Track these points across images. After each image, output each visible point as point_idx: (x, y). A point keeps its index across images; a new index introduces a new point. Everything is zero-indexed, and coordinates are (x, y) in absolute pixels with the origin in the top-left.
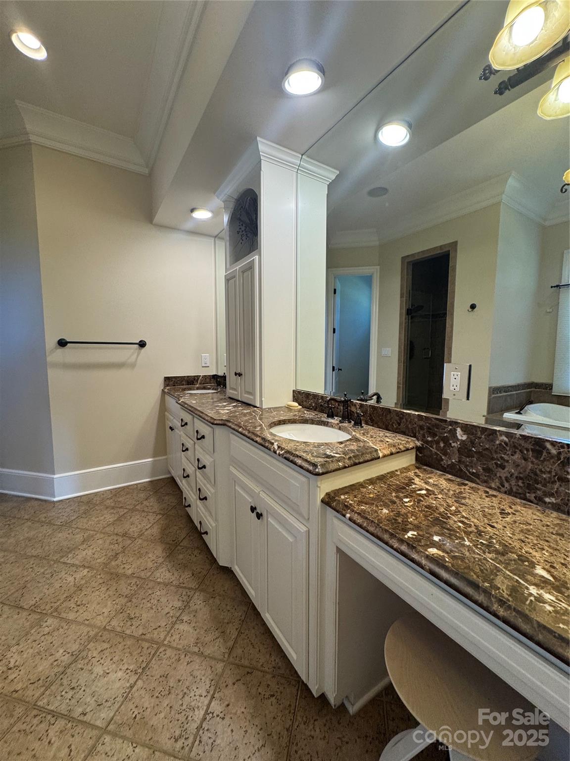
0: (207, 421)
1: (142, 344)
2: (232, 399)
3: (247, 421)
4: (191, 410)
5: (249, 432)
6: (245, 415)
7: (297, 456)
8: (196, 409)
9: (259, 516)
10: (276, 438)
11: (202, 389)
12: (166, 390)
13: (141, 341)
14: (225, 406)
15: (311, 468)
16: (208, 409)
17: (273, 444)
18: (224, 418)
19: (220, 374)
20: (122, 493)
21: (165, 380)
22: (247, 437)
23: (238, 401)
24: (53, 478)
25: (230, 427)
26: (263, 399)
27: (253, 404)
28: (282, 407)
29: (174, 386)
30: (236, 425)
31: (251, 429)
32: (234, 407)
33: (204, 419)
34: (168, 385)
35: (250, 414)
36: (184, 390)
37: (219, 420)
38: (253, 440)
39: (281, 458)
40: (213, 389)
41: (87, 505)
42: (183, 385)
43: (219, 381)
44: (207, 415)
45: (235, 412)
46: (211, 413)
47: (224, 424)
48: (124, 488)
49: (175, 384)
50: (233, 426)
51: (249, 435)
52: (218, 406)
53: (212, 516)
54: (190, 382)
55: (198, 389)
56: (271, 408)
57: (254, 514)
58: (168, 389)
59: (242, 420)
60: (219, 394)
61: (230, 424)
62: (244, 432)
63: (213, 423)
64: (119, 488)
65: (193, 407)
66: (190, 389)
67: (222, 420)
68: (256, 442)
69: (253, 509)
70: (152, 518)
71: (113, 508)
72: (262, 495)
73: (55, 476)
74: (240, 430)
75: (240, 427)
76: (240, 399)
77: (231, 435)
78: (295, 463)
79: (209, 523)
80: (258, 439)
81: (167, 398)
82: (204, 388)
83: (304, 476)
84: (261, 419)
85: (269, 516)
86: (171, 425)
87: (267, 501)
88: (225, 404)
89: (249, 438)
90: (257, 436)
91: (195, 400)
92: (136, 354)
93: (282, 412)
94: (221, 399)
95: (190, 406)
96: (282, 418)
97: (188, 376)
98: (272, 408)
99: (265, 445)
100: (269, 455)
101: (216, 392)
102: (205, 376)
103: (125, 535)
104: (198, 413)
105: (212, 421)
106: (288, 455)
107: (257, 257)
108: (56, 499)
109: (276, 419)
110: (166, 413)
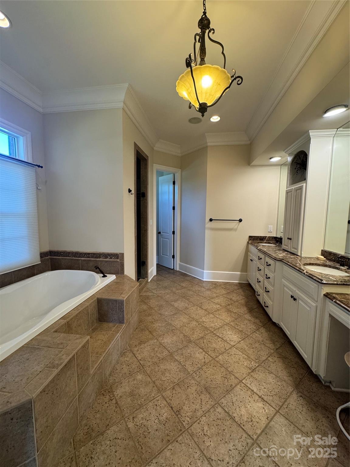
0: (273, 258)
1: (240, 221)
2: (285, 250)
3: (292, 261)
4: (265, 253)
5: (293, 265)
6: (292, 258)
7: (314, 276)
8: (267, 253)
9: (295, 299)
10: (306, 269)
11: (268, 243)
12: (250, 242)
13: (240, 219)
14: (281, 253)
15: (320, 281)
16: (273, 253)
17: (304, 271)
18: (281, 258)
19: (279, 236)
20: (227, 284)
21: (249, 237)
22: (292, 267)
23: (288, 251)
24: (204, 272)
25: (284, 262)
26: (302, 252)
27: (297, 254)
28: (313, 258)
29: (253, 240)
30: (287, 261)
31: (294, 264)
32: (286, 254)
33: (271, 257)
34: (250, 240)
35: (294, 258)
36: (259, 243)
37: (278, 258)
38: (294, 268)
39: (306, 276)
40: (274, 244)
41: (215, 285)
42: (258, 240)
43: (278, 241)
44: (272, 256)
45: (287, 256)
46: (274, 255)
47: (281, 260)
48: (228, 283)
49: (254, 240)
50: (285, 262)
51: (293, 266)
52: (278, 253)
53: (271, 299)
54: (262, 239)
55: (265, 243)
56: (306, 257)
57: (293, 299)
58: (251, 242)
59: (290, 260)
60: (277, 247)
61: (284, 261)
62: (290, 265)
63: (275, 259)
64: (226, 282)
65: (265, 252)
66: (261, 243)
67: (280, 259)
68: (296, 269)
69: (292, 297)
70: (241, 297)
71: (225, 289)
72: (297, 291)
73: (205, 271)
74: (289, 264)
75: (289, 263)
76: (289, 251)
77: (284, 266)
78: (313, 279)
79: (269, 303)
80: (297, 268)
81: (250, 246)
82: (269, 243)
83: (316, 284)
84: (300, 261)
85: (299, 299)
86: (251, 258)
87: (299, 294)
88: (281, 252)
89: (293, 267)
90: (297, 267)
91: (266, 248)
92: (237, 225)
93: (313, 260)
94: (279, 250)
95: (264, 251)
96: (312, 262)
97: (261, 236)
98: (308, 257)
99: (300, 271)
100: (302, 275)
101: (276, 246)
102: (270, 237)
103: (231, 299)
104: (268, 254)
105: (275, 258)
106: (310, 275)
107: (305, 184)
108: (204, 280)
109: (308, 262)
110: (249, 253)
